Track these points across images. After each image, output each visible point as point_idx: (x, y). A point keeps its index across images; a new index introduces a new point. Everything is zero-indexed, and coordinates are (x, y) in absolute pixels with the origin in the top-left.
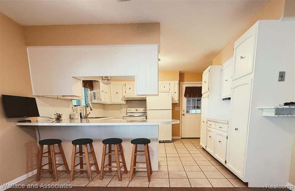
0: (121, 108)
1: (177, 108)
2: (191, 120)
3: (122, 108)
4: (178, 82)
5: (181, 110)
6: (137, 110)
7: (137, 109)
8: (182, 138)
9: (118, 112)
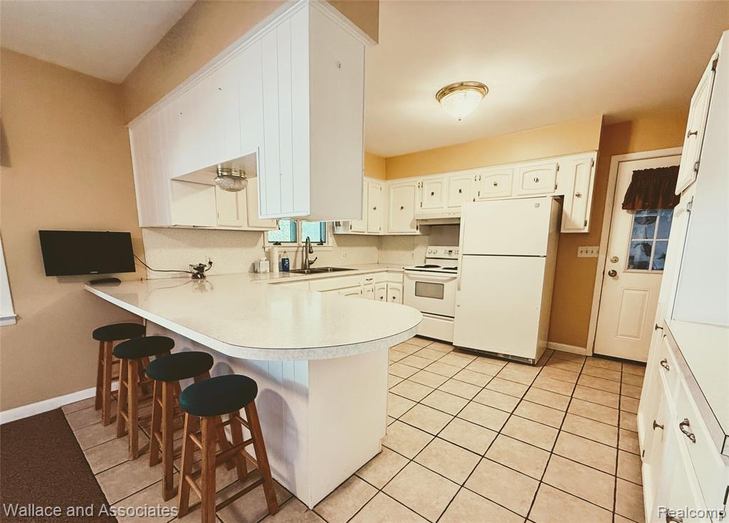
0: (414, 244)
1: (584, 248)
2: (644, 296)
3: (417, 246)
4: (594, 156)
5: (602, 257)
6: (451, 251)
7: (451, 248)
8: (596, 356)
9: (407, 254)
